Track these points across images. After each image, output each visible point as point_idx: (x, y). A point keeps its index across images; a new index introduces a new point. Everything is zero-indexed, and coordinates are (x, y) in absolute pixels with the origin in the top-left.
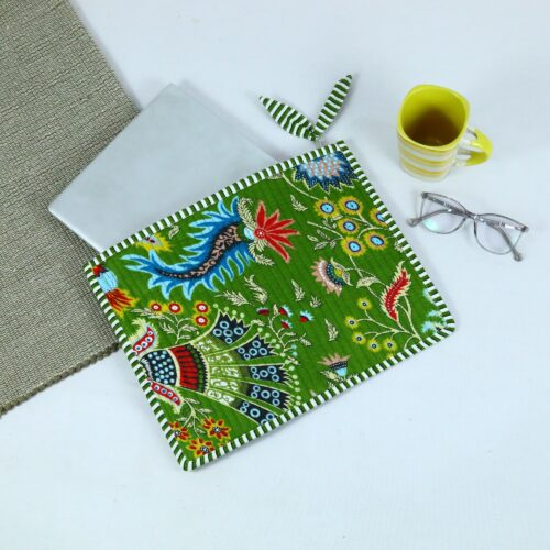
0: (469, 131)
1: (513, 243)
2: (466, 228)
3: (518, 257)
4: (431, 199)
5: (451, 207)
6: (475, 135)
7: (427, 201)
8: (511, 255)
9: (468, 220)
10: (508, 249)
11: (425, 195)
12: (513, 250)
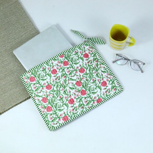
0: (129, 37)
1: (141, 68)
2: (128, 64)
3: (142, 72)
4: (119, 56)
5: (124, 58)
6: (131, 38)
7: (117, 56)
8: (140, 71)
9: (129, 61)
10: (140, 69)
11: (117, 55)
12: (141, 70)
